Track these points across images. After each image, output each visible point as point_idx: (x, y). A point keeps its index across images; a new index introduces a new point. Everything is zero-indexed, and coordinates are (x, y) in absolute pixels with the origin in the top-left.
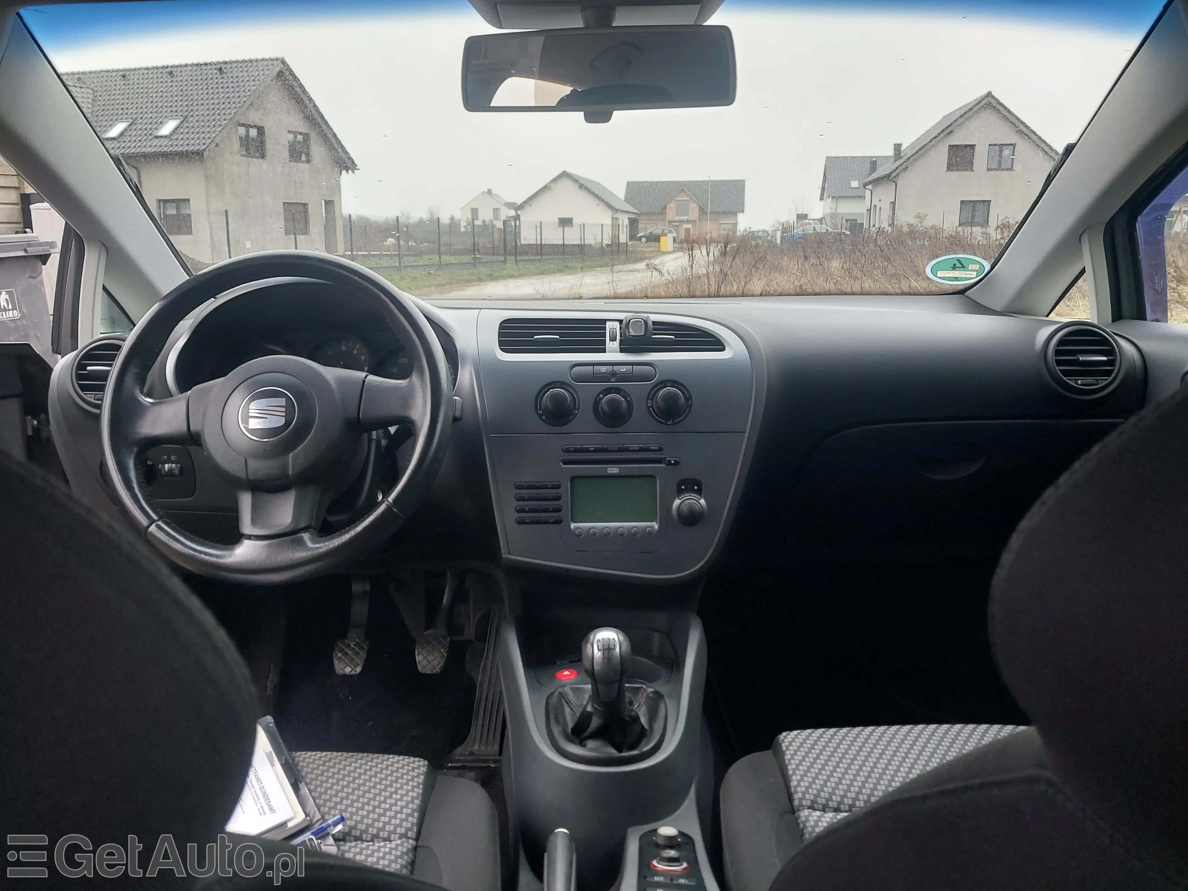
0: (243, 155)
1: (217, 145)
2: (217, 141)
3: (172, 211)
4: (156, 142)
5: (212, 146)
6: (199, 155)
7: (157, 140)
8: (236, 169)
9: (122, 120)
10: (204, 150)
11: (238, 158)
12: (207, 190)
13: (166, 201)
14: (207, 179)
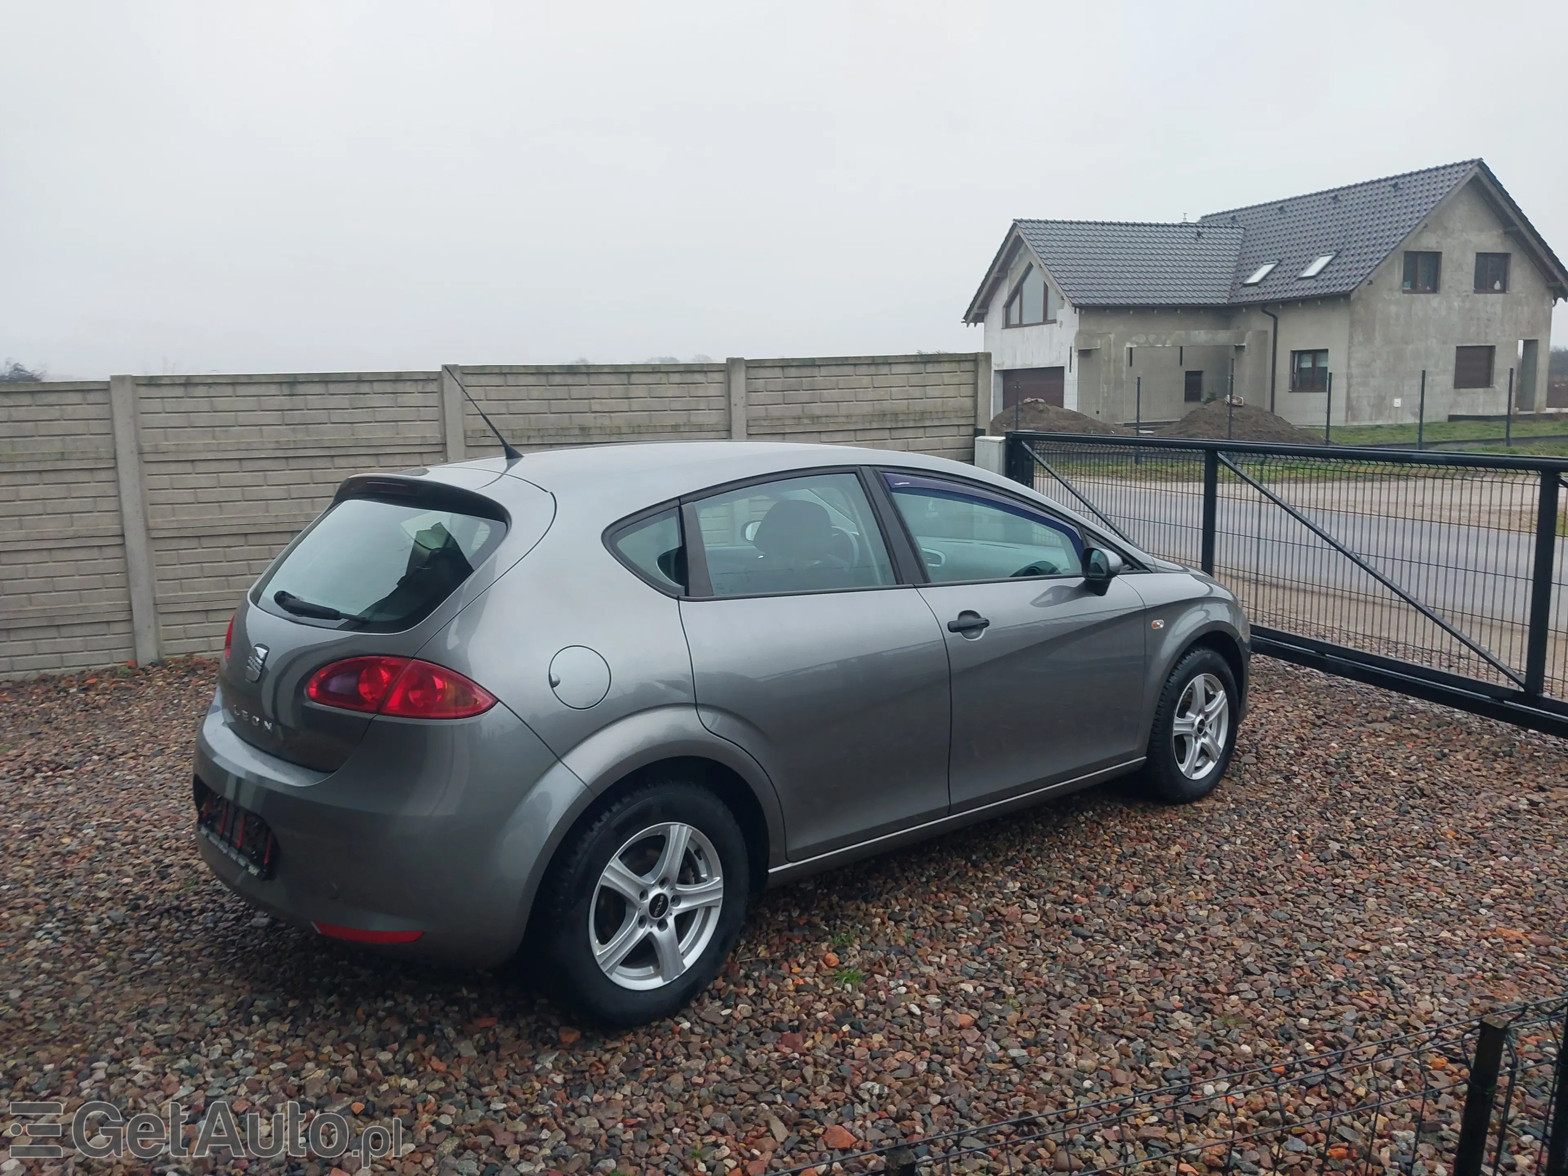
0: (1404, 292)
1: (1371, 283)
2: (1371, 277)
3: (1307, 364)
4: (1299, 284)
5: (1366, 282)
6: (1345, 296)
7: (1300, 282)
8: (1393, 309)
9: (1268, 262)
10: (1352, 291)
11: (1398, 295)
12: (1351, 337)
13: (1301, 353)
14: (1352, 324)
